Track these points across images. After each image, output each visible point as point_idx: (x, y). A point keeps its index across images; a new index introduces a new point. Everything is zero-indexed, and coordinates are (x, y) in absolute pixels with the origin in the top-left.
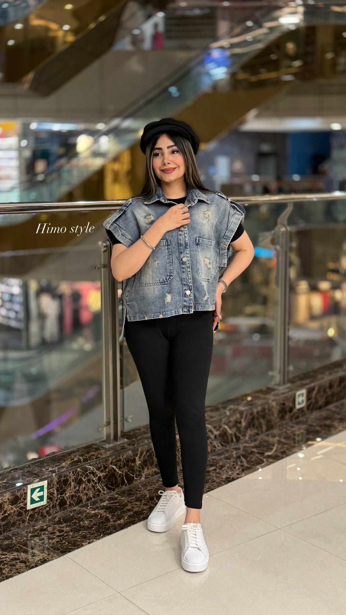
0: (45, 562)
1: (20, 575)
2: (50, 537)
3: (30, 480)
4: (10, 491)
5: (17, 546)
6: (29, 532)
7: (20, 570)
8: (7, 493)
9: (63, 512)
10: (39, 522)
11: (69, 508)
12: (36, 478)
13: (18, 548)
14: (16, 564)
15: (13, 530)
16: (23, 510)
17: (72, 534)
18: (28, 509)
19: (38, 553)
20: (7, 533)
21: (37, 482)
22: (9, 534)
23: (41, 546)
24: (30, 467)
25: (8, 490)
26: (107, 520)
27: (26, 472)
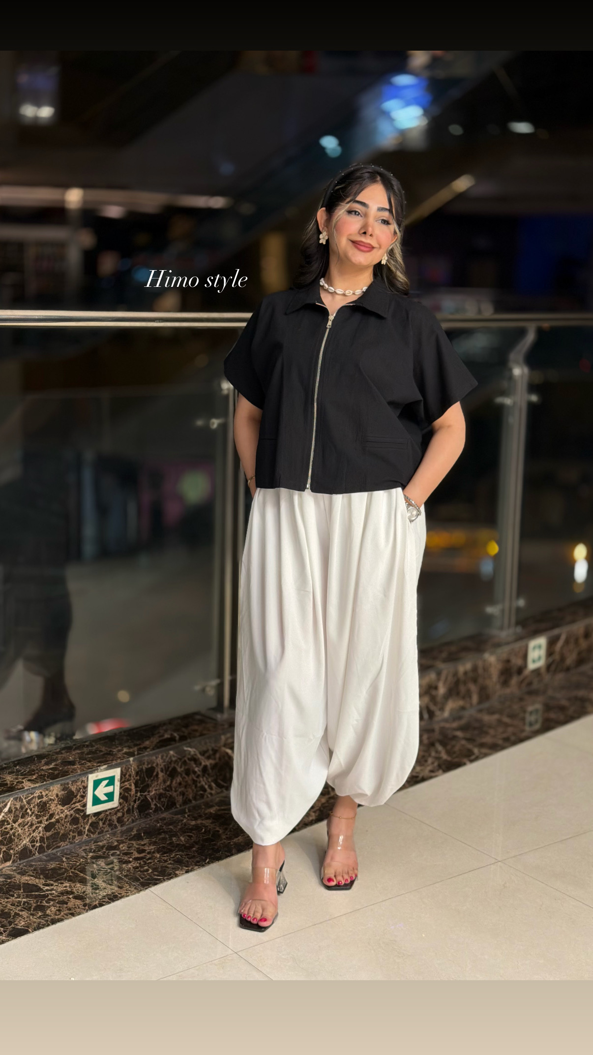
0: (114, 899)
1: (74, 918)
2: (124, 859)
3: (93, 766)
4: (61, 782)
5: (70, 871)
6: (89, 851)
7: (75, 911)
8: (56, 786)
9: (145, 820)
10: (106, 835)
11: (154, 815)
12: (103, 763)
13: (70, 876)
14: (68, 900)
15: (64, 846)
16: (80, 815)
17: (158, 856)
18: (88, 813)
19: (104, 885)
20: (52, 851)
21: (104, 771)
22: (57, 852)
23: (109, 873)
24: (92, 746)
25: (56, 782)
26: (216, 835)
27: (86, 753)
